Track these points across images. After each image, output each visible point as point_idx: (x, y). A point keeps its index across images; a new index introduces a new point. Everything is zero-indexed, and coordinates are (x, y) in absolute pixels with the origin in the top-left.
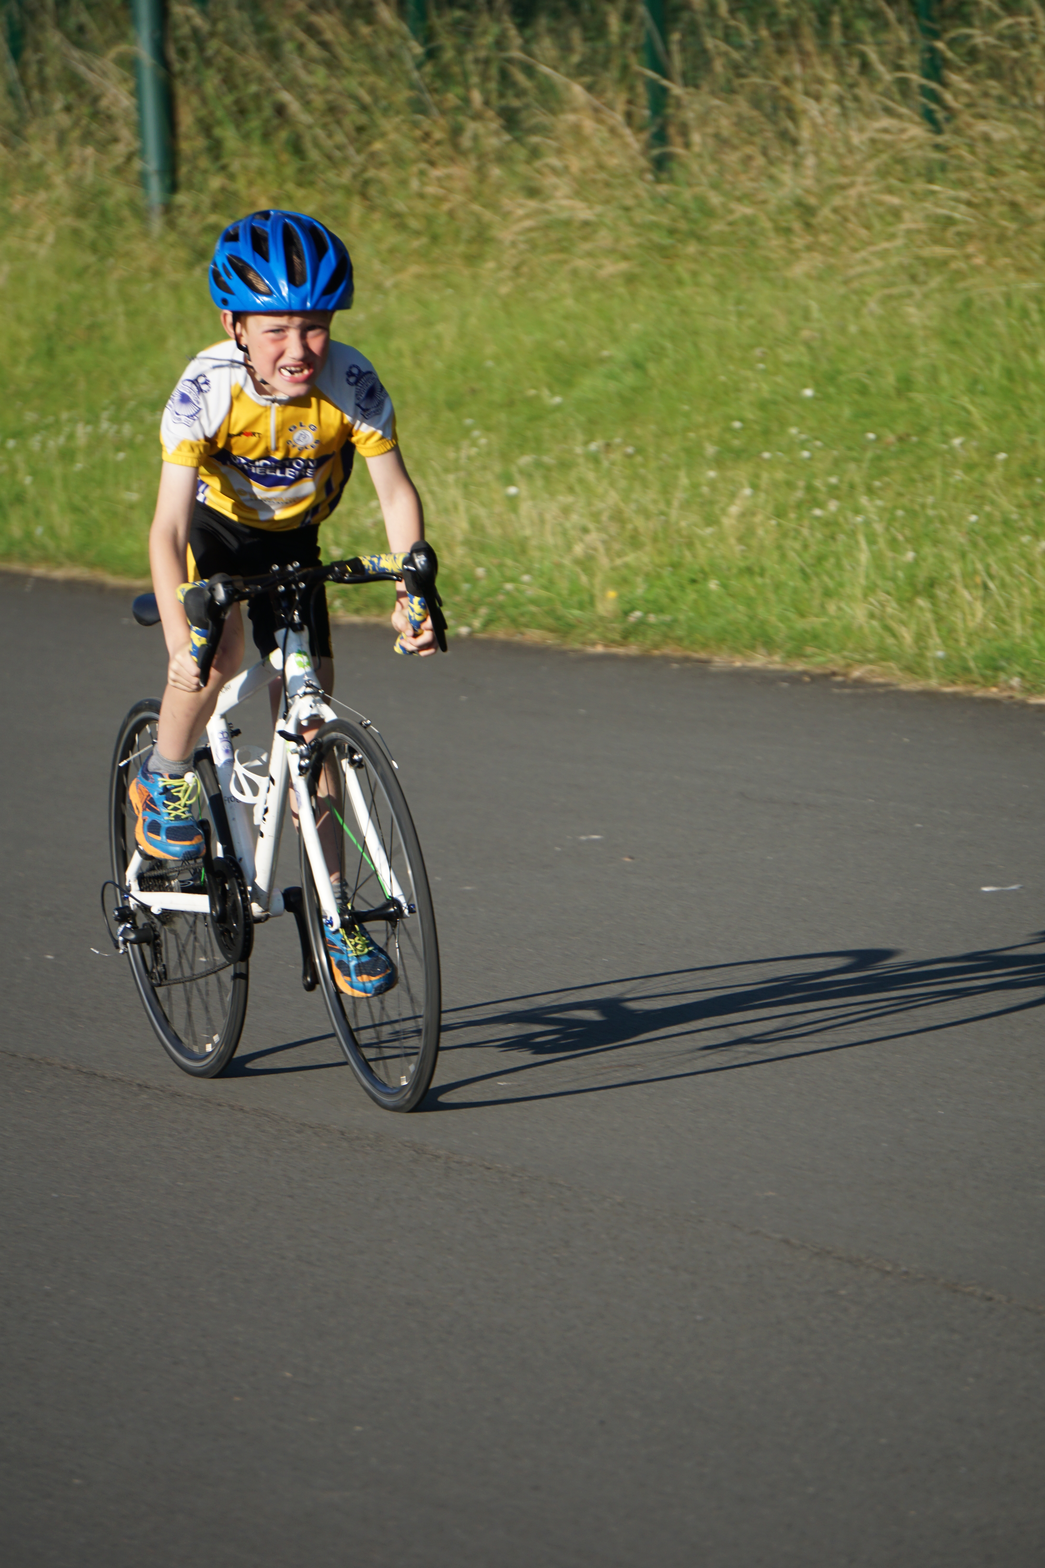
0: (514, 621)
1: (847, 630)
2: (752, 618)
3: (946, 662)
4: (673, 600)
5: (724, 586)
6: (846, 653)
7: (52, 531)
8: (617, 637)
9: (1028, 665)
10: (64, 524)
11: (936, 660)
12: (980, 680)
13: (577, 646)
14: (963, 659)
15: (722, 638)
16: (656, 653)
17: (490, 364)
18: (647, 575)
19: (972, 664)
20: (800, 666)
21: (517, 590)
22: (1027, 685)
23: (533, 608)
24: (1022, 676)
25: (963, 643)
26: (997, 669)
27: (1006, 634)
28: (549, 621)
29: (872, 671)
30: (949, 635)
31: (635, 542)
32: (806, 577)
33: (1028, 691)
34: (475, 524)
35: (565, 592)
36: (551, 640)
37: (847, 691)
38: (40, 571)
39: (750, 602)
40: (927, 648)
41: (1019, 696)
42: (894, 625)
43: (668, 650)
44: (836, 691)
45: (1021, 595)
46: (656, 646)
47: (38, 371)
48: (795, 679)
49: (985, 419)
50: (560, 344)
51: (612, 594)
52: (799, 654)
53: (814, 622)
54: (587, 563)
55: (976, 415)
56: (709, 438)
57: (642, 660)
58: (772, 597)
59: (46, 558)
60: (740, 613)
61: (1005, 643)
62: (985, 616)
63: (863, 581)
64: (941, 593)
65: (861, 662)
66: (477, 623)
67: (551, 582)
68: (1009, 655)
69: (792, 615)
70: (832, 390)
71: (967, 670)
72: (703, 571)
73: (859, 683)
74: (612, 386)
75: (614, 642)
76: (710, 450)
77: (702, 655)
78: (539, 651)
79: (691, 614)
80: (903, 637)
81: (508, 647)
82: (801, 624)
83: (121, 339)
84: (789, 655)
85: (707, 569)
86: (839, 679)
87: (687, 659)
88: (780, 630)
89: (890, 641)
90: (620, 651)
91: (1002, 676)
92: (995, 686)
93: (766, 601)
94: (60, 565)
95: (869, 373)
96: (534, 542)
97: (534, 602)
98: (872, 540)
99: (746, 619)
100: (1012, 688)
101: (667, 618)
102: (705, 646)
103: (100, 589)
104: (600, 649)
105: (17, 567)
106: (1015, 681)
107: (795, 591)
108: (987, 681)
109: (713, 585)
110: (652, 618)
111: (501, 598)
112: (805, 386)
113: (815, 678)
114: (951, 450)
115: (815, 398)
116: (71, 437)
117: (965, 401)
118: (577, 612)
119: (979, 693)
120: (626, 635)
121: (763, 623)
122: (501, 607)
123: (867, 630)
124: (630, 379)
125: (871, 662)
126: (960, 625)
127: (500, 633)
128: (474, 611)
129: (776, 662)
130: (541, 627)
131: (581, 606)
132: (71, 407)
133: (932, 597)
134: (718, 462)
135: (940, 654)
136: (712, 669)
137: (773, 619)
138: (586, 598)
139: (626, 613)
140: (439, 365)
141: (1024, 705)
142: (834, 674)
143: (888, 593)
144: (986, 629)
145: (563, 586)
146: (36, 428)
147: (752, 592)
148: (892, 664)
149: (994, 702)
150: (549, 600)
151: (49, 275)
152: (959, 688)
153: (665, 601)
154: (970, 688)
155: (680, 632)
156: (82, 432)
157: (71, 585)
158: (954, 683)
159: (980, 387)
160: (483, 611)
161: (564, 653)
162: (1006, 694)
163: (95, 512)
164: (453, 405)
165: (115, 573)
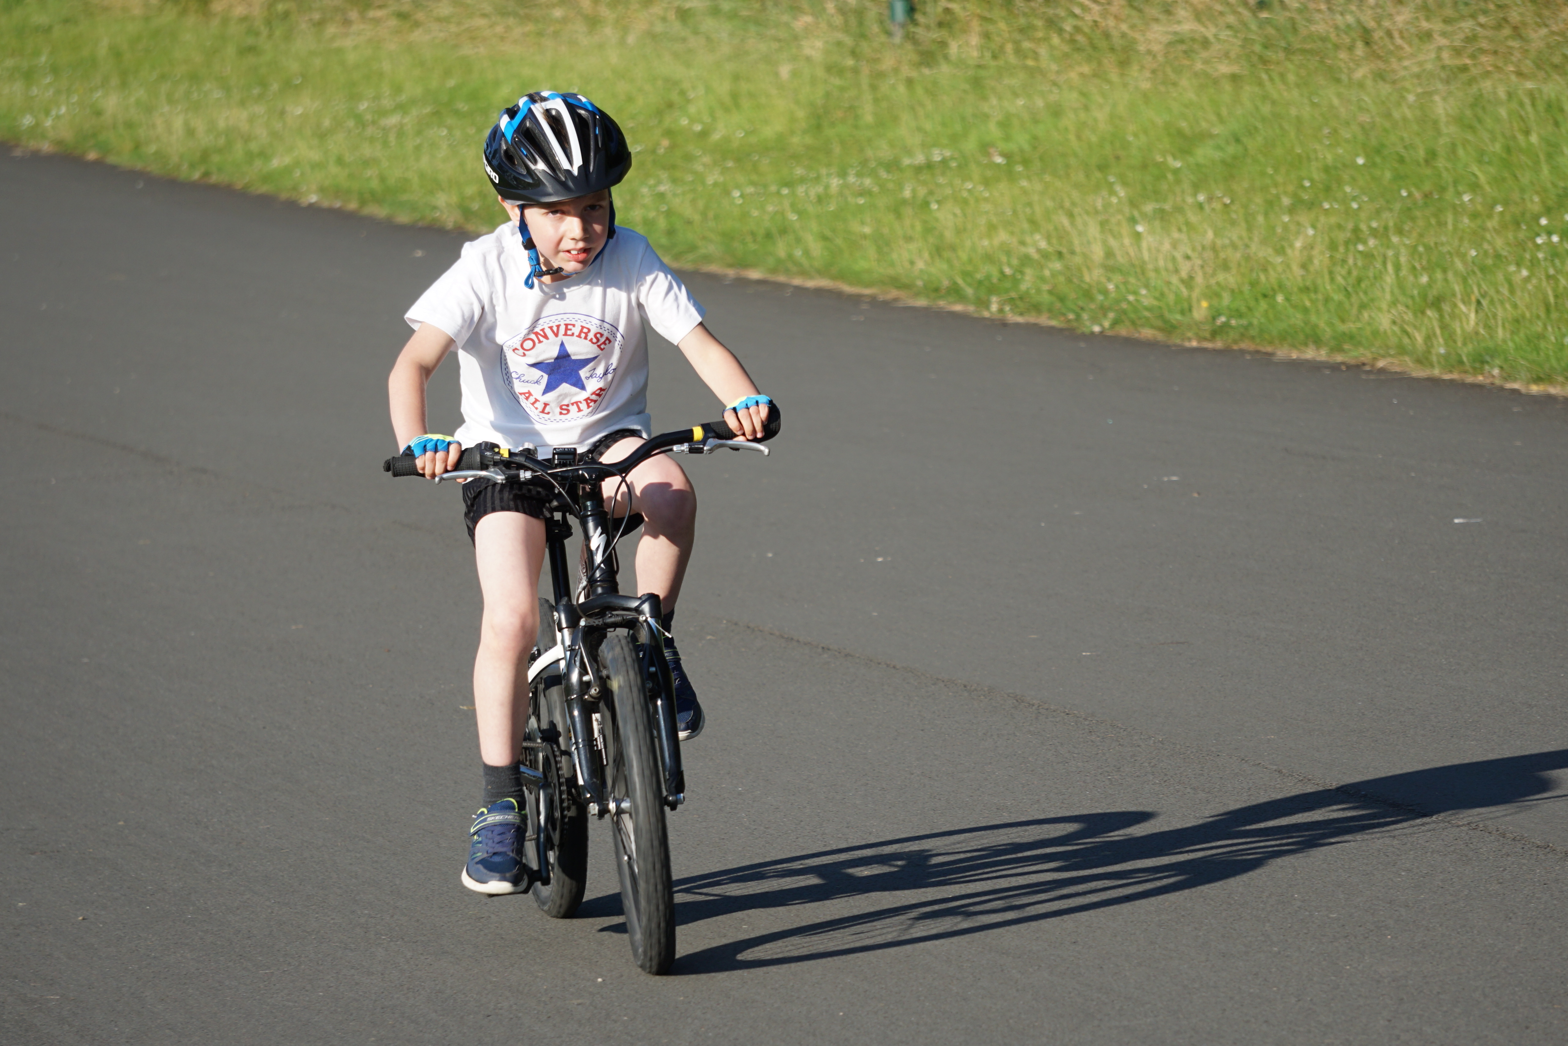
0: (1133, 323)
1: (1376, 333)
2: (1306, 323)
3: (1446, 357)
4: (1250, 309)
5: (1287, 299)
6: (1373, 350)
7: (807, 253)
8: (1208, 335)
9: (1506, 360)
10: (816, 248)
11: (1439, 355)
12: (1471, 370)
13: (1178, 341)
14: (1460, 356)
15: (1283, 337)
16: (1235, 347)
17: (1131, 138)
18: (1232, 291)
19: (1465, 359)
20: (1339, 358)
21: (1137, 301)
22: (1505, 375)
23: (1147, 314)
24: (1501, 368)
25: (1459, 344)
26: (1483, 362)
27: (1492, 337)
28: (1159, 323)
29: (1393, 363)
30: (1450, 337)
31: (1225, 266)
32: (1348, 295)
33: (1506, 379)
34: (1109, 254)
35: (1172, 303)
36: (1160, 336)
37: (1372, 377)
38: (797, 281)
39: (1306, 310)
40: (1432, 346)
41: (1498, 382)
42: (1409, 329)
43: (1244, 345)
44: (1364, 377)
45: (1505, 310)
46: (1235, 342)
47: (808, 140)
48: (1335, 367)
49: (1489, 183)
50: (1184, 124)
51: (1205, 304)
52: (1339, 349)
53: (1350, 327)
54: (1189, 282)
55: (1482, 178)
56: (1285, 193)
57: (1225, 352)
58: (1321, 308)
59: (803, 273)
60: (1297, 319)
61: (1491, 344)
62: (1477, 324)
63: (1388, 296)
64: (1446, 308)
65: (1383, 357)
66: (1107, 324)
67: (1162, 294)
68: (1494, 353)
69: (1336, 321)
70: (1378, 160)
71: (1461, 362)
72: (1273, 290)
73: (1382, 371)
74: (1218, 155)
75: (1205, 339)
76: (1286, 201)
77: (1269, 349)
78: (1151, 345)
79: (1263, 320)
80: (1416, 339)
81: (1129, 342)
82: (1342, 327)
83: (868, 118)
84: (1332, 350)
85: (1276, 287)
86: (1367, 368)
87: (1258, 352)
88: (1327, 333)
89: (1406, 340)
90: (1209, 345)
91: (1487, 367)
92: (1482, 374)
93: (1318, 312)
94: (811, 278)
95: (1405, 147)
96: (1150, 266)
97: (1149, 309)
98: (1398, 268)
99: (1302, 325)
100: (1493, 376)
101: (1244, 322)
102: (1271, 343)
103: (838, 295)
104: (1194, 344)
105: (781, 278)
106: (1496, 372)
107: (1340, 303)
108: (1476, 371)
109: (1280, 298)
110: (1233, 322)
111: (1124, 306)
112: (1357, 155)
113: (1349, 367)
114: (1463, 204)
115: (1364, 165)
116: (827, 187)
117: (1475, 169)
118: (1179, 317)
119: (1470, 379)
120: (1214, 334)
121: (1315, 327)
122: (1124, 312)
123: (1389, 331)
124: (1232, 149)
125: (1390, 356)
126: (1459, 331)
127: (1123, 331)
128: (1105, 315)
129: (1323, 355)
130: (1153, 327)
131: (1182, 313)
132: (829, 165)
133: (1439, 310)
134: (1291, 210)
135: (1442, 351)
136: (1275, 359)
137: (1322, 324)
138: (1186, 305)
139: (1214, 318)
140: (1094, 139)
141: (1501, 389)
142: (1364, 364)
143: (1407, 307)
144: (1477, 333)
145: (1171, 298)
146: (802, 180)
147: (1308, 304)
148: (1407, 358)
149: (1480, 387)
150: (1160, 308)
151: (820, 73)
152: (1455, 376)
153: (1243, 309)
154: (1463, 376)
155: (1253, 332)
156: (835, 183)
157: (819, 292)
158: (1451, 372)
159: (1486, 159)
160: (1111, 315)
161: (1168, 346)
162: (1488, 381)
163: (839, 241)
164: (1103, 167)
165: (851, 284)
